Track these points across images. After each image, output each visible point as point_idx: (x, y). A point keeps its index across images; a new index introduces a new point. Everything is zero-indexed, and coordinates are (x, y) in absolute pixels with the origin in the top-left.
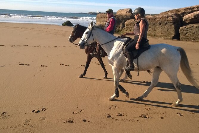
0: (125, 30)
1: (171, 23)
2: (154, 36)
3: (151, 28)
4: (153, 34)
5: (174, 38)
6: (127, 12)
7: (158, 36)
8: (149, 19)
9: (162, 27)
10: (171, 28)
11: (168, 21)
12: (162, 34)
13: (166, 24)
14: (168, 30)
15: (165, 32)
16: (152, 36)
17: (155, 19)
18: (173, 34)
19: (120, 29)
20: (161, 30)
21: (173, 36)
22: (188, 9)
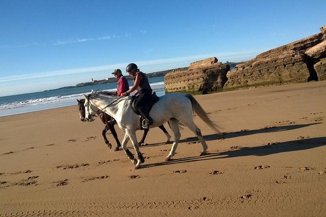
0: (230, 84)
1: (300, 61)
2: (281, 82)
3: (273, 74)
4: (277, 80)
5: (310, 79)
6: (212, 63)
7: (286, 82)
8: (267, 63)
9: (289, 69)
10: (302, 68)
11: (295, 60)
12: (291, 77)
13: (294, 64)
14: (298, 71)
15: (295, 74)
16: (277, 83)
17: (276, 61)
18: (308, 75)
19: (219, 85)
20: (288, 73)
21: (308, 77)
22: (298, 43)
